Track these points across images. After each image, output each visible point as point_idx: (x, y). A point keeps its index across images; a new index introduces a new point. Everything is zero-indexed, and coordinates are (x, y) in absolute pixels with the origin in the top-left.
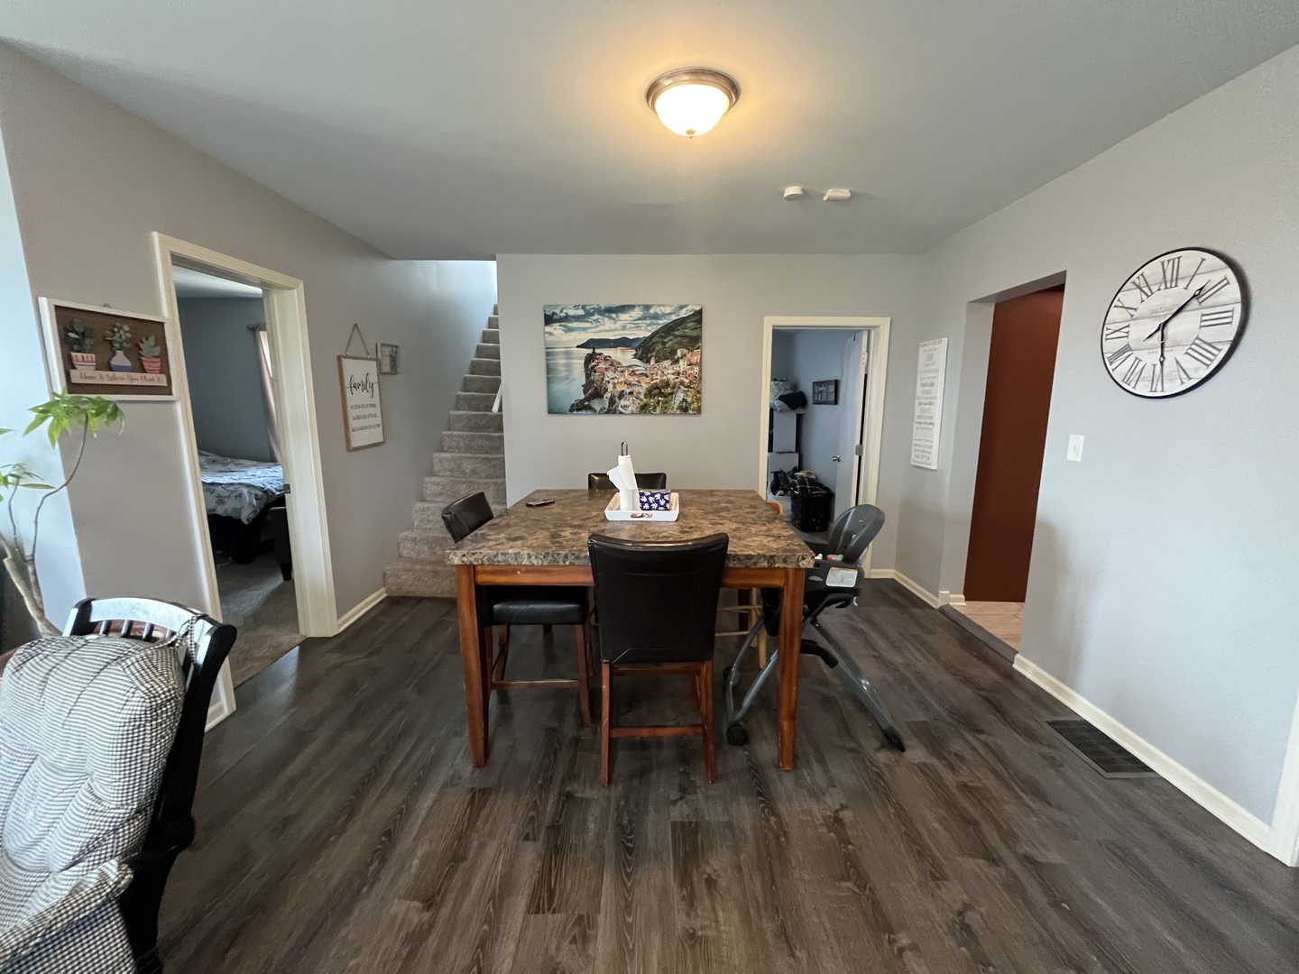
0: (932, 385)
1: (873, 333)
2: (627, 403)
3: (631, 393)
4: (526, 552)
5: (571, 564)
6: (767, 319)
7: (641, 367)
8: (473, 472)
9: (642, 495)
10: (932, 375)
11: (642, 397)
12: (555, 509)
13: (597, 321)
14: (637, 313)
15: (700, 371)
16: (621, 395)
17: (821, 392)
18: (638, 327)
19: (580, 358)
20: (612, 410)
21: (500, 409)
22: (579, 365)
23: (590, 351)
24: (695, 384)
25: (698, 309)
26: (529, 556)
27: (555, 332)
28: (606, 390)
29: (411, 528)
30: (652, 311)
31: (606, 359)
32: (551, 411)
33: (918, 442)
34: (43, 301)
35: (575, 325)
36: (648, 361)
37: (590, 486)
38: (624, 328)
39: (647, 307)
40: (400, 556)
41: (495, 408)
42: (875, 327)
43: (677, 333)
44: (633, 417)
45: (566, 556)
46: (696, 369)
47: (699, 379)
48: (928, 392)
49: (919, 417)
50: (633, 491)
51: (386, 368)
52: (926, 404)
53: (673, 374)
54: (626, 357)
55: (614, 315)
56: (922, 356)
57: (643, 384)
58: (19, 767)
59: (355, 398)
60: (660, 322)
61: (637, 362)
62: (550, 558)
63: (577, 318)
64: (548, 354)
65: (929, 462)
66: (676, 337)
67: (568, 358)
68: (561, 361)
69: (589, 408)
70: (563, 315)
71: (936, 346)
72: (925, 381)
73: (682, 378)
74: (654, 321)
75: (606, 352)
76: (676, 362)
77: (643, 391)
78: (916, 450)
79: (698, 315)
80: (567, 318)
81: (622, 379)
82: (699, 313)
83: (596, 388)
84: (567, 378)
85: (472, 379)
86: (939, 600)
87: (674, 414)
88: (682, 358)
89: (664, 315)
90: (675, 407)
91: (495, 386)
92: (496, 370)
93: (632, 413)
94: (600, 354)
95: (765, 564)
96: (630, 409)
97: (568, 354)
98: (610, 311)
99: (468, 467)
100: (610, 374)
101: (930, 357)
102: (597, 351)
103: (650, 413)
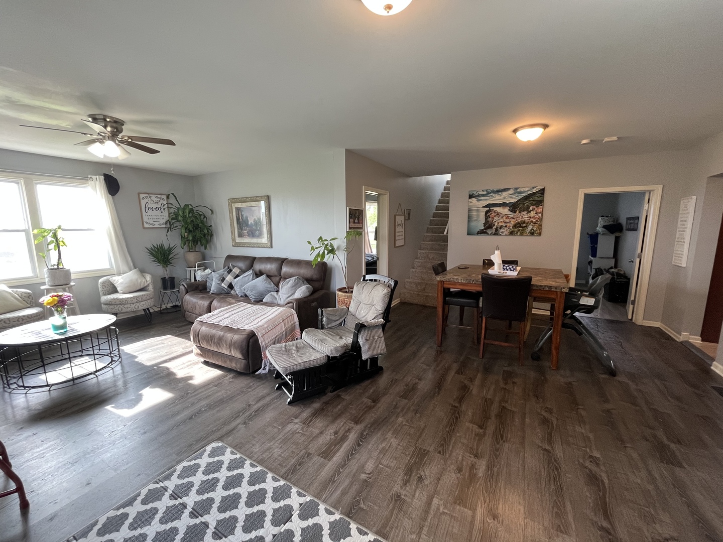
0: (685, 221)
1: (652, 193)
2: (504, 231)
3: (506, 226)
4: (460, 278)
5: (475, 284)
6: (580, 190)
7: (511, 215)
8: (433, 258)
9: (504, 266)
10: (685, 216)
11: (511, 228)
12: (469, 269)
13: (492, 196)
14: (511, 191)
15: (542, 216)
16: (501, 227)
17: (631, 223)
18: (511, 197)
19: (483, 212)
20: (496, 233)
21: (447, 233)
22: (482, 215)
23: (488, 209)
24: (539, 223)
25: (542, 188)
26: (461, 280)
27: (473, 202)
28: (494, 225)
29: (409, 278)
30: (518, 190)
31: (495, 212)
32: (468, 234)
33: (677, 252)
34: (348, 208)
35: (482, 198)
36: (515, 212)
37: (483, 264)
38: (505, 198)
39: (516, 189)
40: (405, 288)
41: (445, 233)
42: (653, 190)
43: (531, 199)
44: (506, 237)
45: (473, 281)
46: (540, 215)
47: (541, 219)
48: (684, 225)
49: (678, 238)
50: (500, 264)
51: (407, 218)
52: (682, 231)
53: (528, 217)
54: (505, 211)
55: (500, 193)
56: (682, 206)
57: (512, 222)
58: (358, 304)
59: (399, 229)
60: (523, 195)
61: (510, 213)
62: (468, 281)
63: (483, 195)
64: (469, 210)
65: (681, 262)
66: (530, 201)
67: (478, 212)
68: (474, 213)
69: (486, 233)
70: (477, 194)
71: (689, 200)
72: (683, 219)
73: (532, 219)
74: (520, 195)
75: (495, 209)
76: (529, 212)
77: (512, 225)
78: (675, 256)
79: (542, 191)
80: (479, 196)
81: (502, 220)
82: (543, 190)
83: (489, 224)
84: (477, 220)
85: (433, 220)
86: (681, 337)
87: (527, 235)
88: (532, 210)
89: (524, 192)
90: (527, 232)
91: (445, 223)
92: (447, 216)
93: (506, 235)
94: (492, 210)
95: (548, 289)
96: (505, 233)
97: (478, 210)
98: (498, 191)
99: (431, 256)
100: (496, 219)
101: (686, 206)
102: (491, 209)
103: (515, 235)
